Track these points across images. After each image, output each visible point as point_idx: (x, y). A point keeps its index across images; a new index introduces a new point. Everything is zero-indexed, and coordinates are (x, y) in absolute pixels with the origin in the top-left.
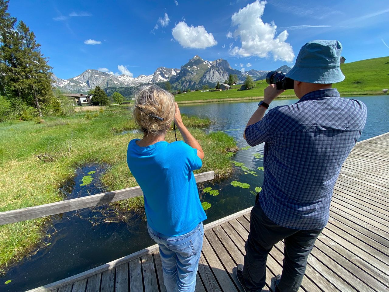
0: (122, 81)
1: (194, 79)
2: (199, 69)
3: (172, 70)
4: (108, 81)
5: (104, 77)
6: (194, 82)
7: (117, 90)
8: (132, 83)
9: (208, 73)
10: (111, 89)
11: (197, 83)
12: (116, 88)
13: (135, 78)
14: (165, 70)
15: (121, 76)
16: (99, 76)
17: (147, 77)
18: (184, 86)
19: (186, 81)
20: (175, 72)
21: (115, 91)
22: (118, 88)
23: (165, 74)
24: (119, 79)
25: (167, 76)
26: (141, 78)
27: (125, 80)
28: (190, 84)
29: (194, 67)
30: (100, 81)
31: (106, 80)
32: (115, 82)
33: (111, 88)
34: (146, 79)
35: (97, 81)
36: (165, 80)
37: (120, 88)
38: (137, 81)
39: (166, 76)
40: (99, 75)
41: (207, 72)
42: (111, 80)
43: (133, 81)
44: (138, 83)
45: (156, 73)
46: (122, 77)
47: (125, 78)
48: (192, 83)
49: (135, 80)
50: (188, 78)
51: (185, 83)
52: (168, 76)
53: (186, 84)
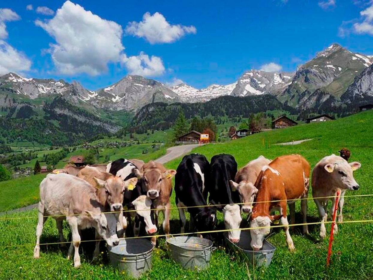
0: (179, 95)
1: (329, 90)
2: (340, 69)
3: (275, 74)
4: (155, 94)
5: (149, 88)
6: (328, 96)
7: (167, 107)
8: (195, 98)
9: (367, 76)
10: (157, 106)
11: (338, 97)
12: (166, 105)
13: (202, 90)
14: (259, 76)
15: (177, 87)
16: (142, 86)
17: (223, 89)
18: (304, 104)
19: (309, 93)
20: (281, 77)
21: (165, 109)
22: (170, 105)
23: (259, 82)
24: (174, 91)
25: (262, 86)
26: (211, 89)
27: (184, 94)
28: (318, 100)
29: (328, 66)
30: (143, 94)
31: (152, 93)
32: (167, 96)
33: (158, 104)
34: (220, 91)
35: (138, 94)
36: (258, 93)
37: (173, 104)
38: (204, 95)
39: (260, 85)
40: (143, 84)
41: (362, 75)
42: (161, 92)
43: (197, 95)
44: (206, 97)
45: (241, 81)
46: (180, 88)
47: (183, 90)
48: (324, 99)
49: (201, 93)
50: (313, 88)
51: (306, 98)
52: (264, 85)
53: (309, 99)
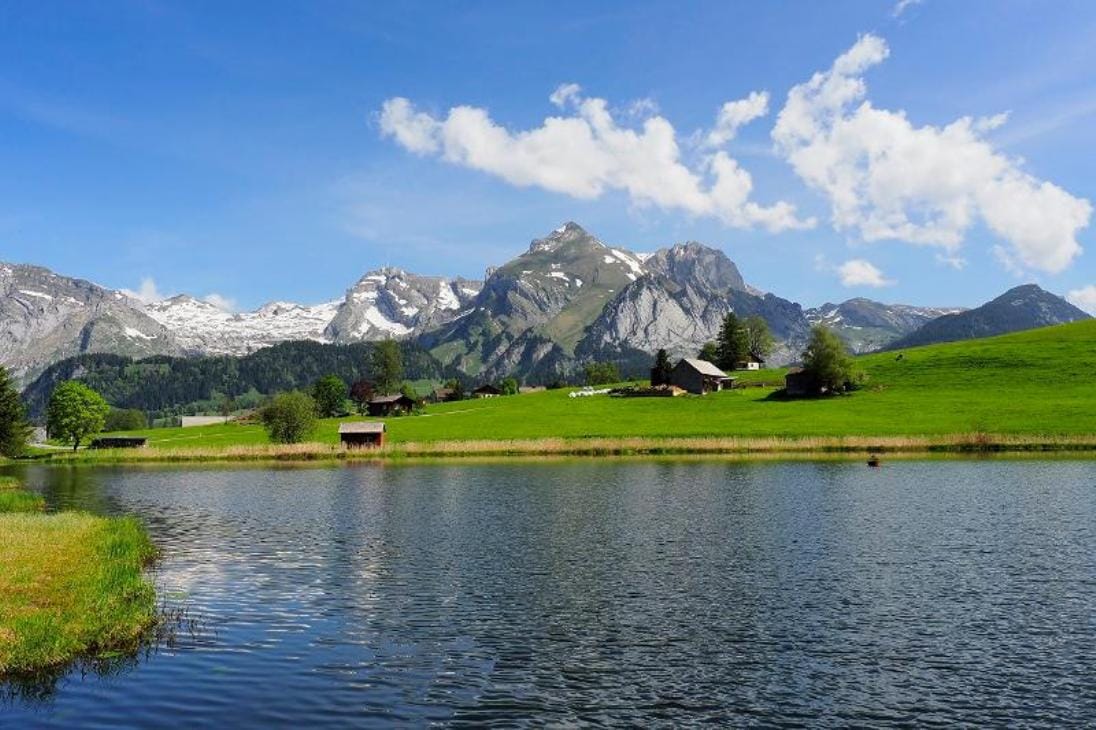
0: (169, 327)
1: (550, 333)
2: (579, 283)
3: (443, 284)
4: (92, 324)
5: (73, 306)
6: (548, 348)
7: (129, 370)
8: (221, 338)
9: (629, 303)
10: (98, 364)
11: (569, 350)
12: (124, 362)
13: (243, 315)
14: (403, 285)
15: (166, 304)
16: (48, 297)
17: (305, 314)
18: (499, 364)
19: (509, 337)
20: (456, 291)
21: (121, 373)
22: (139, 362)
23: (402, 302)
24: (154, 315)
25: (410, 312)
26: (271, 315)
27: (188, 325)
28: (527, 356)
29: (554, 274)
30: (50, 322)
31: (84, 320)
32: (131, 332)
33: (98, 359)
34: (297, 321)
35: (33, 322)
36: (399, 331)
37: (148, 361)
38: (248, 332)
39: (404, 309)
40: (49, 293)
41: (620, 299)
42: (112, 321)
43: (228, 329)
44: (253, 338)
45: (355, 295)
46: (175, 308)
47: (183, 314)
48: (542, 352)
49: (239, 324)
50: (518, 325)
51: (502, 349)
52: (416, 310)
53: (508, 352)
